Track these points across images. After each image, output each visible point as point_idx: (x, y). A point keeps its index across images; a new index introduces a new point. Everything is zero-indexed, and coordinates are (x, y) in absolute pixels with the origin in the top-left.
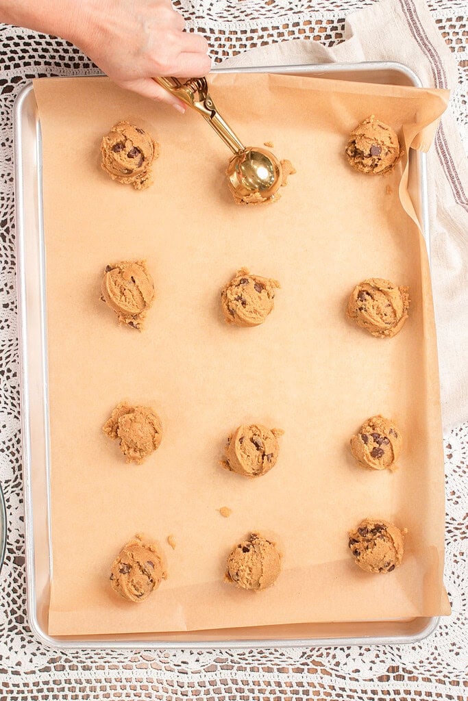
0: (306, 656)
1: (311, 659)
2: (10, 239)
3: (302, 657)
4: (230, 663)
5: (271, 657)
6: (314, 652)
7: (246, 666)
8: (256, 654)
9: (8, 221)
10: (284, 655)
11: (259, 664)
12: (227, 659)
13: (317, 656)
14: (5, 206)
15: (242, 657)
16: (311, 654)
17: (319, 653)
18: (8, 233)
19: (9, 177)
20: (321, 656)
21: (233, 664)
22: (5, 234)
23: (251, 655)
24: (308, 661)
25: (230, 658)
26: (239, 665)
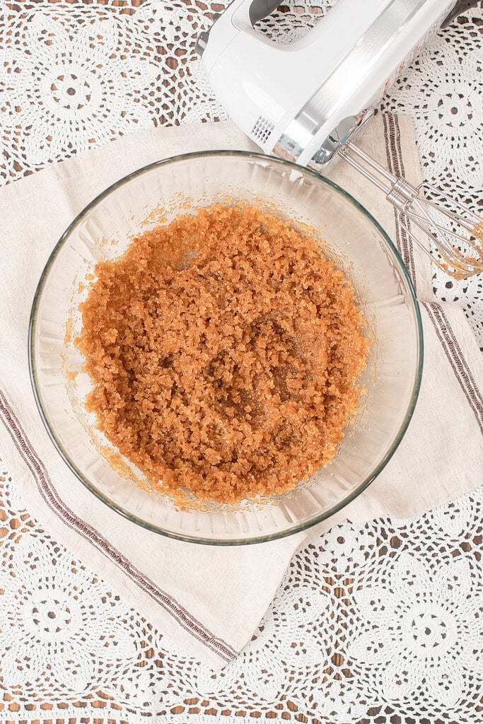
0: (28, 18)
1: (21, 13)
2: (376, 531)
3: (32, 17)
4: (116, 8)
5: (68, 16)
6: (18, 22)
7: (98, 5)
8: (86, 19)
9: (377, 554)
10: (53, 18)
11: (83, 7)
12: (121, 13)
13: (14, 17)
14: (381, 572)
15: (103, 16)
16: (21, 20)
17: (12, 21)
18: (378, 540)
19: (374, 606)
20: (10, 18)
21: (113, 7)
22: (382, 538)
23: (92, 19)
24: (24, 10)
25: (117, 14)
26: (106, 6)
